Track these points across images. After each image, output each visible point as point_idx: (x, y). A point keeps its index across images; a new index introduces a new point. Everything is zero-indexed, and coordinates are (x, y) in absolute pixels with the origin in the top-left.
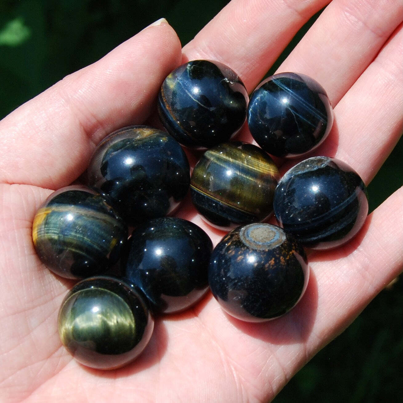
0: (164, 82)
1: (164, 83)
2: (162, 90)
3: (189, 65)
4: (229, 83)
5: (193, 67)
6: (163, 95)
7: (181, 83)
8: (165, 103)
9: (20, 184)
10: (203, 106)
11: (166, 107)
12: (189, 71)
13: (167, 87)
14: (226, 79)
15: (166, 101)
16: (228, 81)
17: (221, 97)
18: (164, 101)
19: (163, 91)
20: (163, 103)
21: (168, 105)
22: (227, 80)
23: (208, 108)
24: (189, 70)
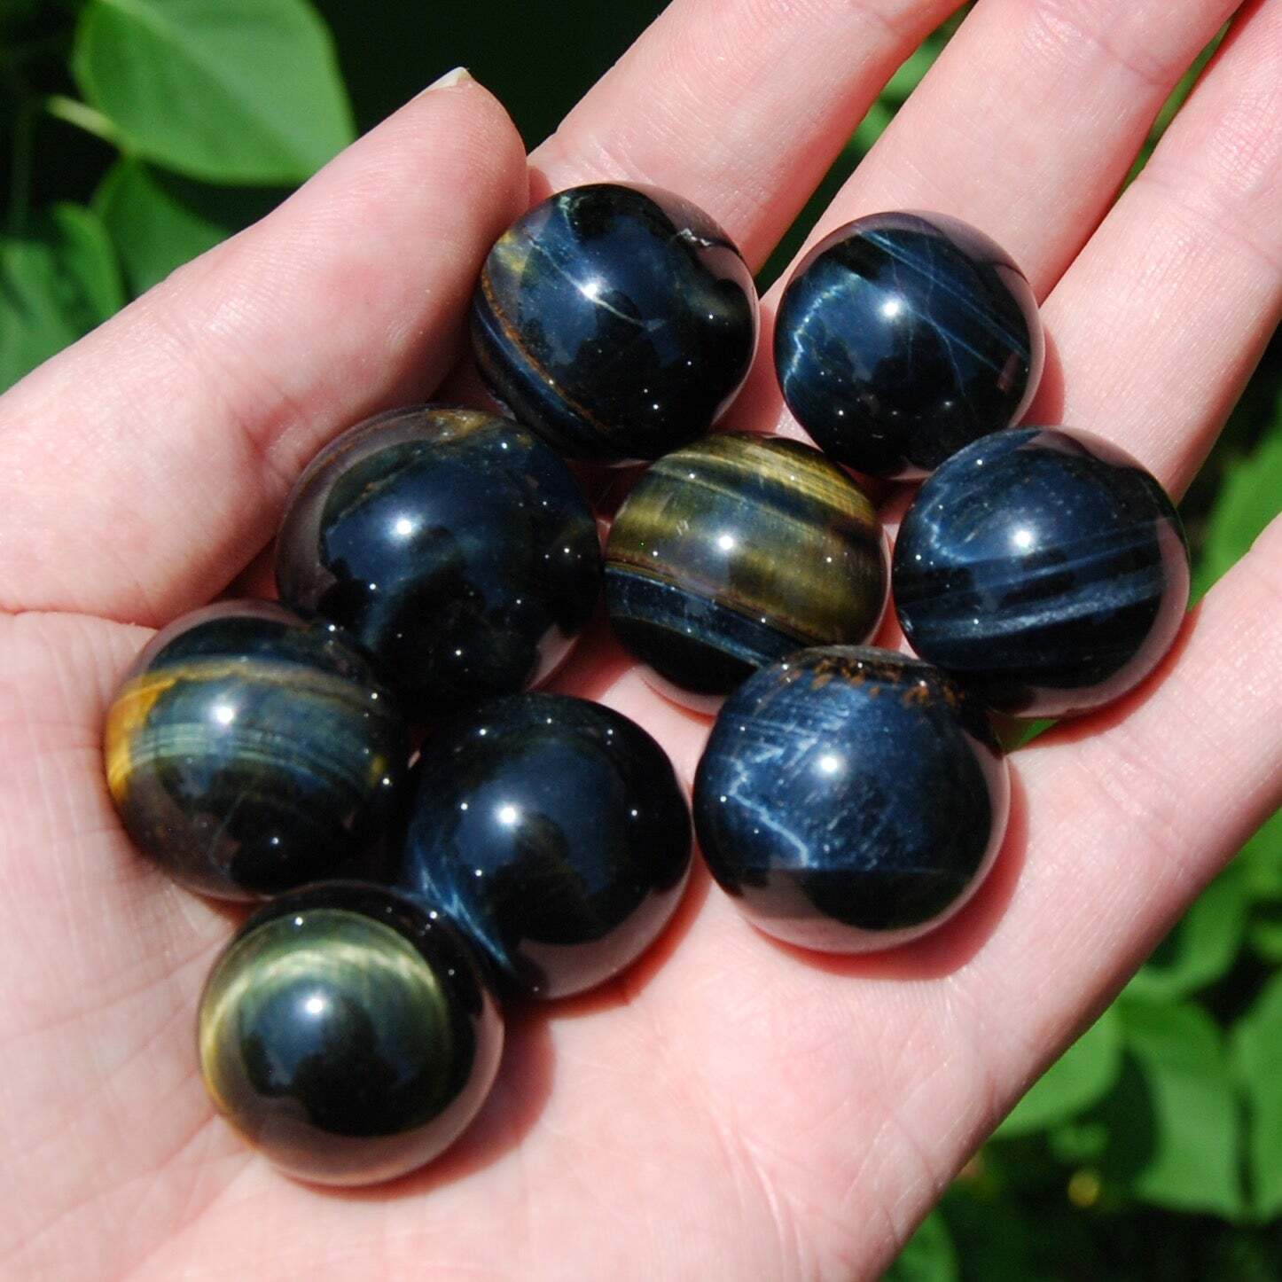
0: (489, 257)
1: (488, 261)
2: (486, 284)
3: (565, 199)
4: (699, 242)
5: (581, 202)
6: (489, 297)
7: (546, 252)
8: (502, 321)
9: (43, 610)
10: (624, 316)
11: (504, 333)
12: (569, 215)
13: (501, 273)
14: (688, 232)
15: (502, 315)
16: (694, 239)
17: (677, 285)
18: (497, 315)
19: (490, 286)
20: (494, 323)
21: (510, 327)
22: (690, 233)
23: (641, 324)
24: (568, 211)
